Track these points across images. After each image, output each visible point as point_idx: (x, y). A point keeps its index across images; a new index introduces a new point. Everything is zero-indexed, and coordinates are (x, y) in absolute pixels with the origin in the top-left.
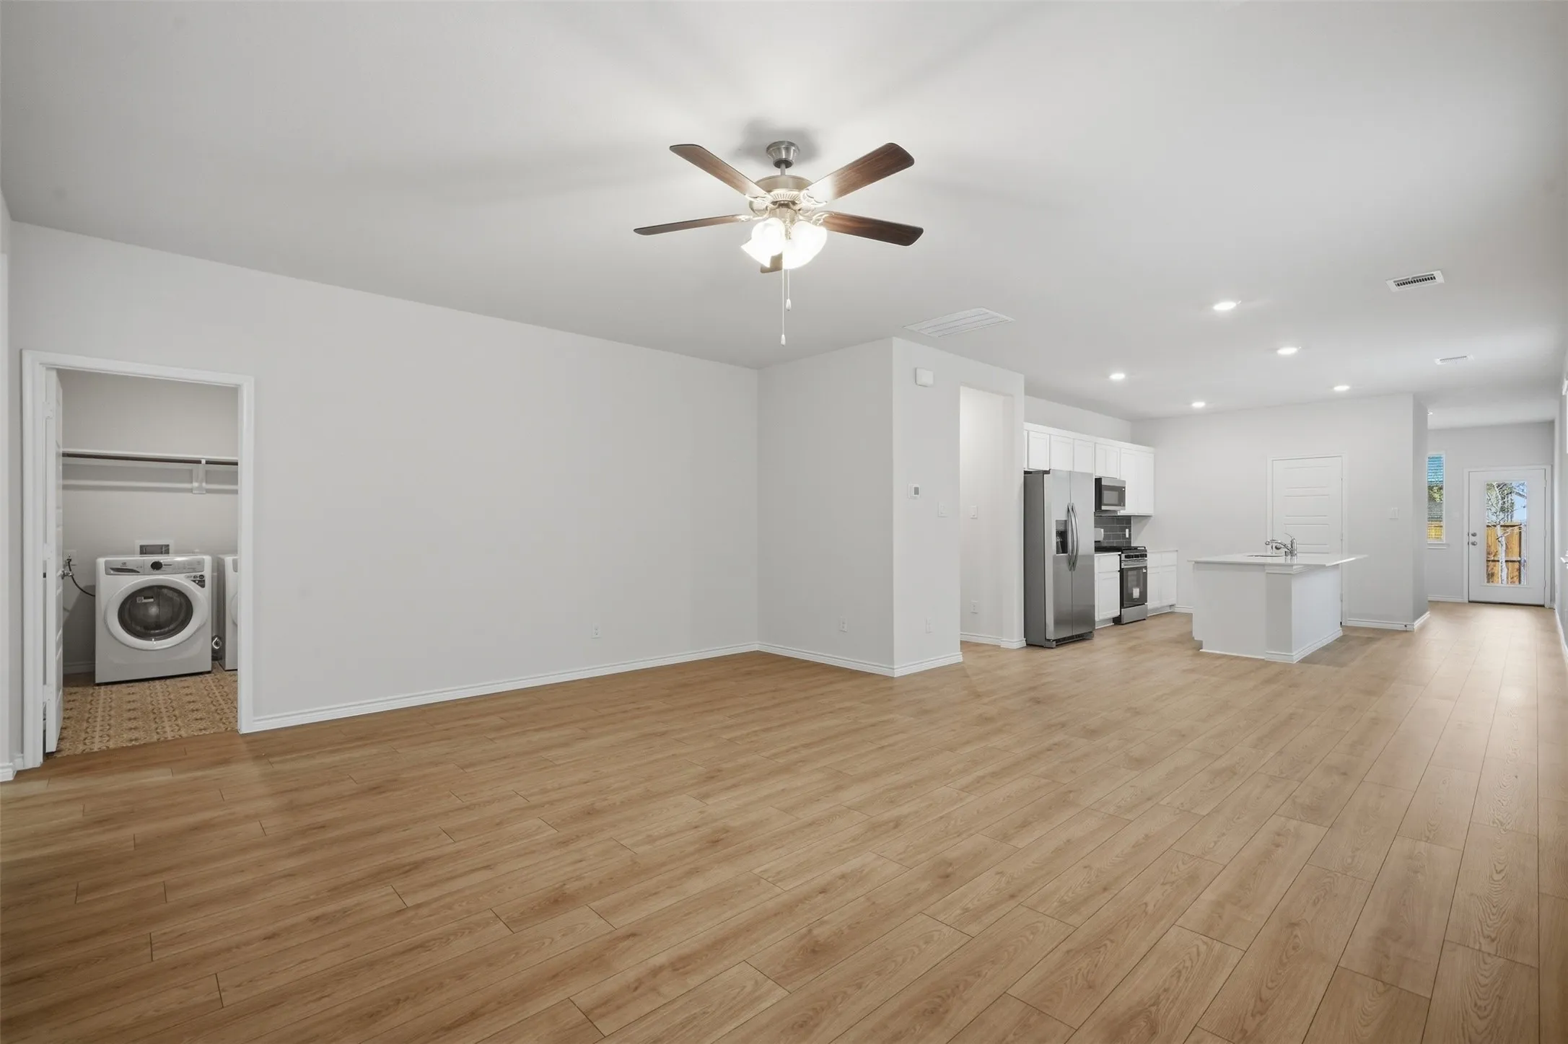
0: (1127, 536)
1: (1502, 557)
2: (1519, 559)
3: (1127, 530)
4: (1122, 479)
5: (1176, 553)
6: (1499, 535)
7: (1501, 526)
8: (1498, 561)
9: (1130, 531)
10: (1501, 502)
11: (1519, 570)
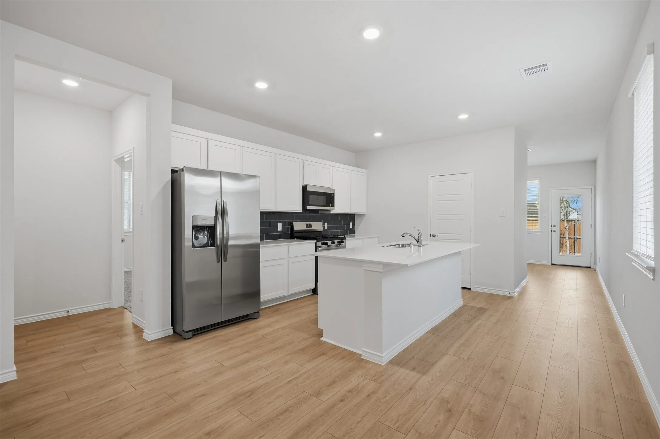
0: (351, 227)
1: (567, 236)
2: (574, 237)
3: (351, 224)
4: (333, 188)
5: (377, 239)
6: (566, 226)
7: (567, 221)
8: (565, 238)
9: (354, 224)
10: (566, 209)
11: (574, 242)
